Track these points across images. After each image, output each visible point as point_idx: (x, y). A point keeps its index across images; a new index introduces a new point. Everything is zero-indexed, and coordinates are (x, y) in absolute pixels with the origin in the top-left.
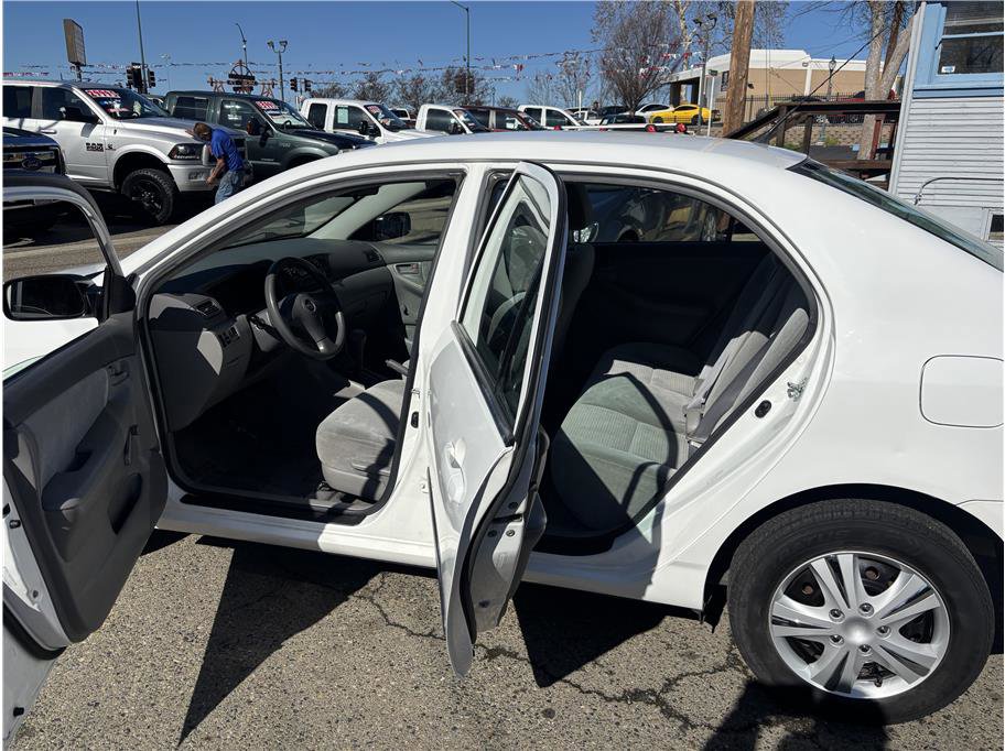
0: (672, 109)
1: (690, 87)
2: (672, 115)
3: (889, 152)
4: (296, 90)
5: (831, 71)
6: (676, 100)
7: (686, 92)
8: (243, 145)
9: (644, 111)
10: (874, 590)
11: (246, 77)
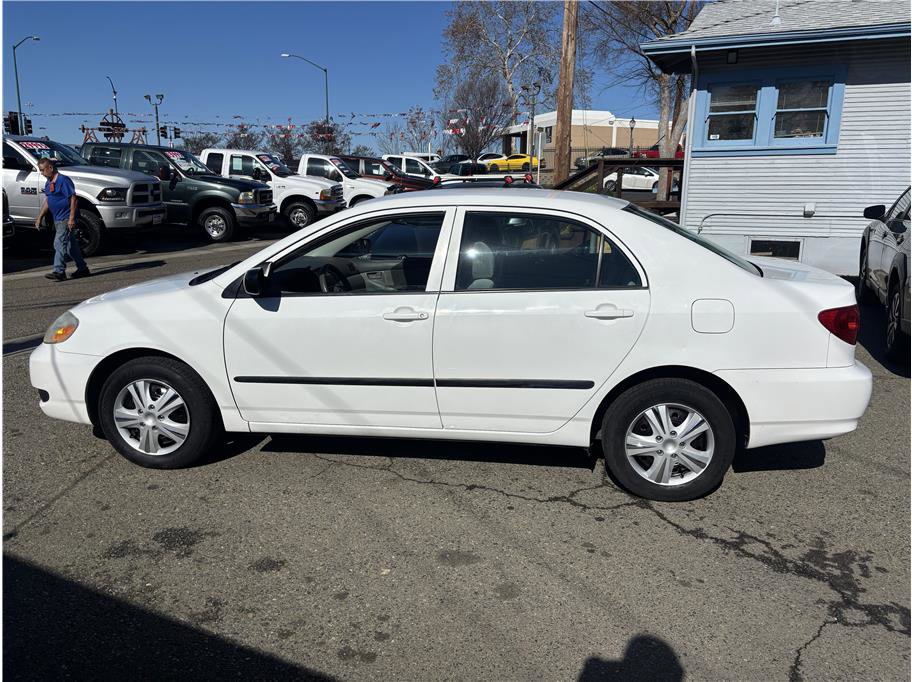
0: (505, 157)
1: (519, 139)
2: (506, 163)
3: (679, 194)
4: (166, 137)
5: (632, 128)
6: (508, 151)
7: (516, 143)
8: (158, 189)
9: (482, 159)
10: (676, 424)
11: (117, 125)
